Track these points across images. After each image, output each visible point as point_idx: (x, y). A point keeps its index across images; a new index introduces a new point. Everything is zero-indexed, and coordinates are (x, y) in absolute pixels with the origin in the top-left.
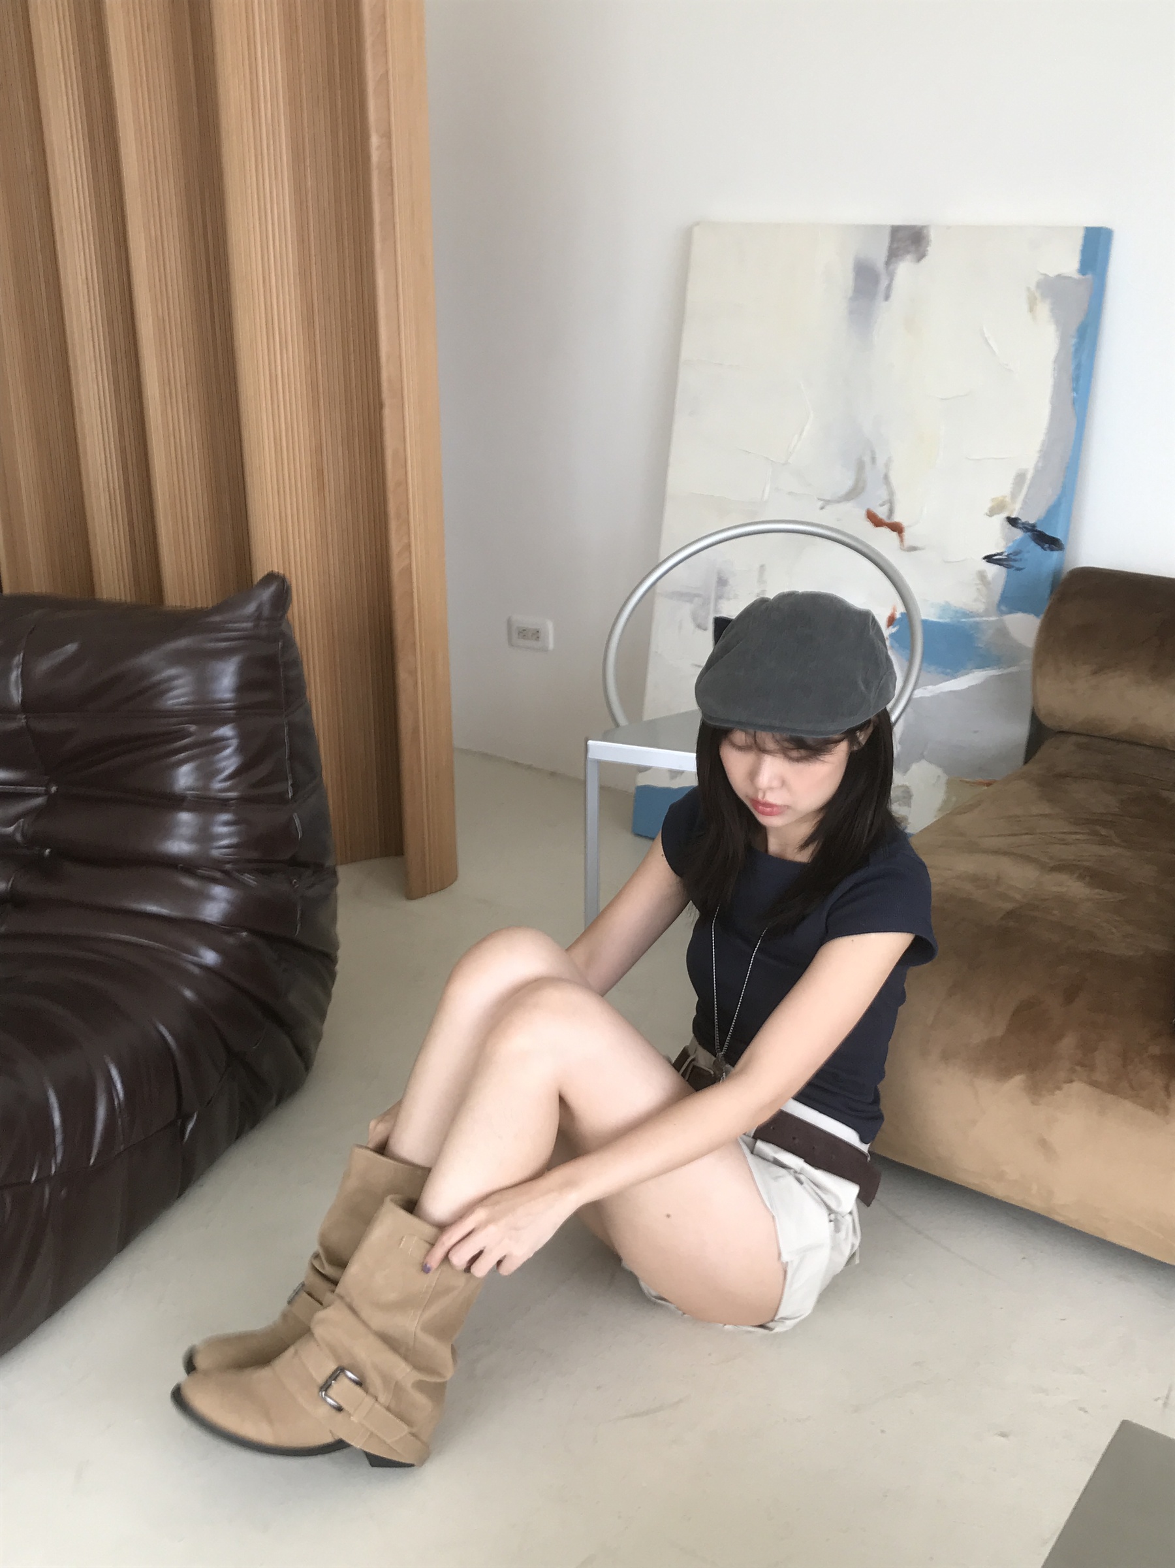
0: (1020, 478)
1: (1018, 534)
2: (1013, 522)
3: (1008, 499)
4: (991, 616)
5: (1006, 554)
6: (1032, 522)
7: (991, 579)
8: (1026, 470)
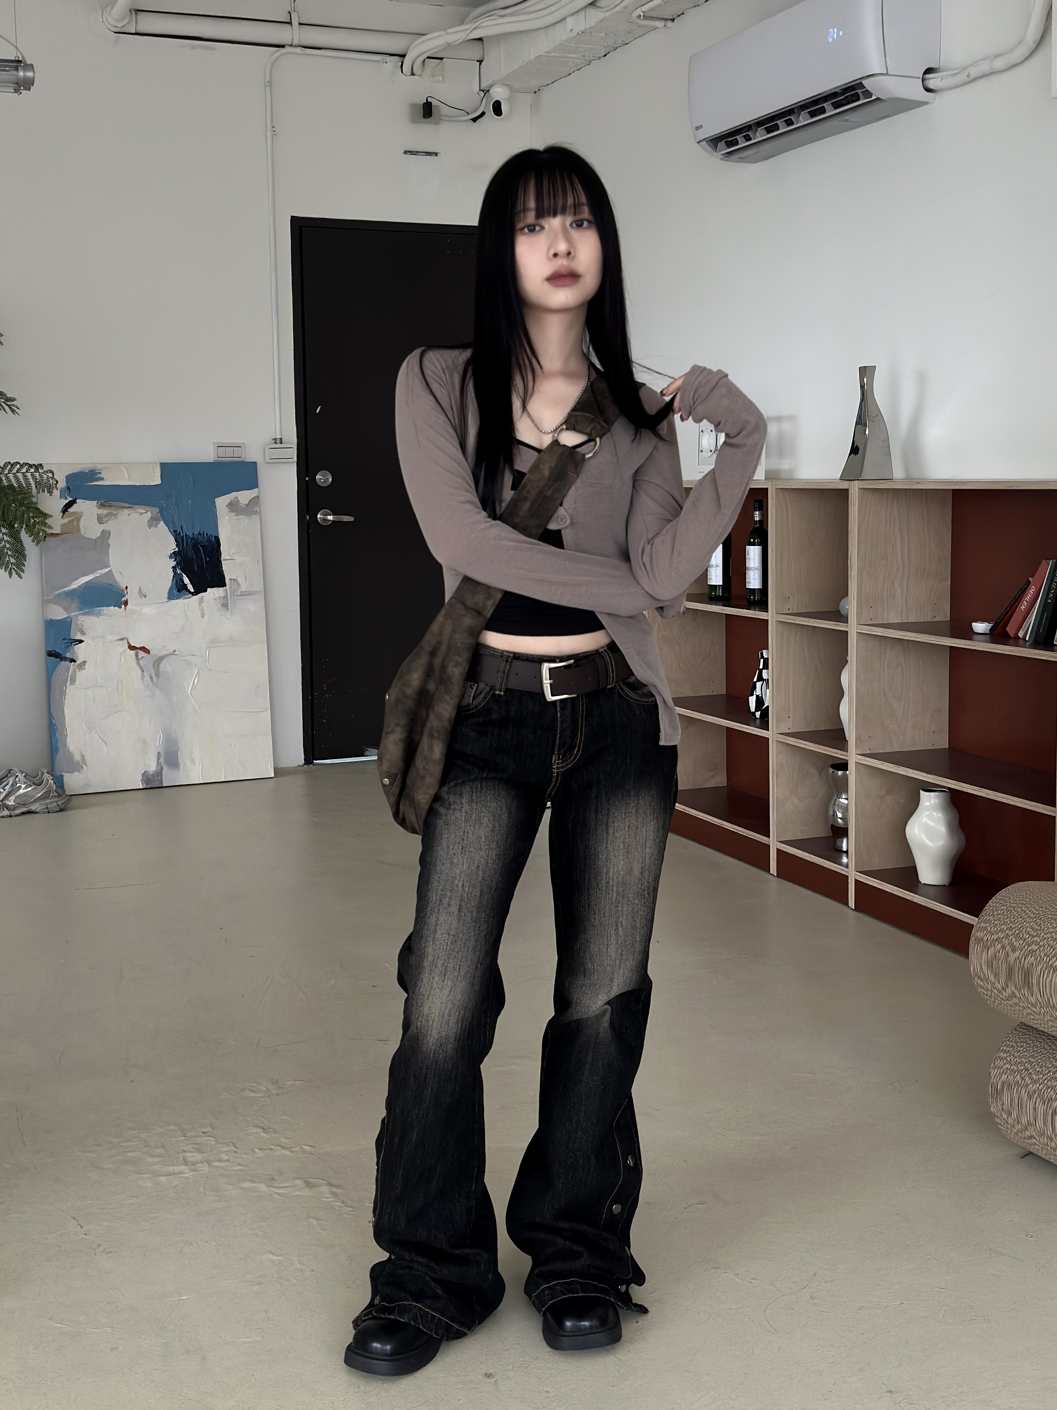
0: (73, 681)
1: (68, 655)
3: (78, 670)
4: (74, 615)
5: (73, 645)
6: (63, 662)
7: (78, 632)
8: (70, 685)
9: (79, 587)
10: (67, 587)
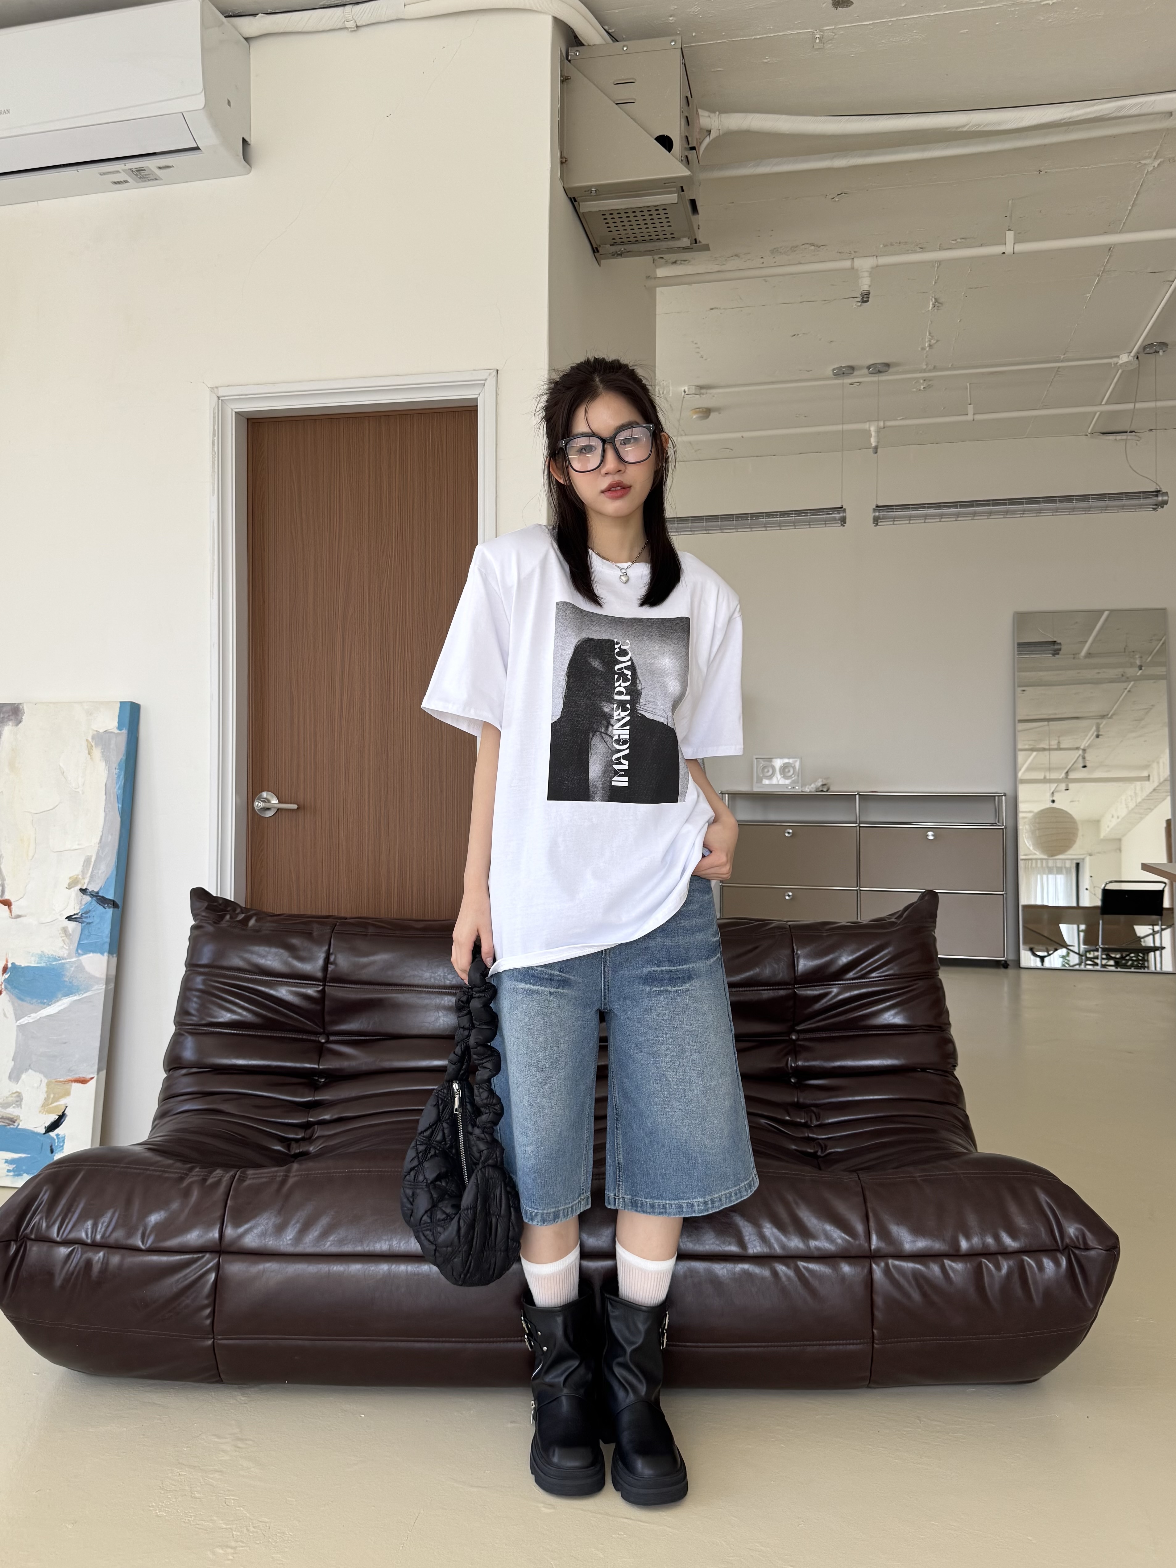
0: (87, 861)
1: (87, 898)
2: (83, 891)
3: (80, 877)
4: (72, 958)
5: (80, 914)
6: (96, 890)
7: (71, 932)
8: (91, 856)
9: (60, 999)
10: (76, 1000)
